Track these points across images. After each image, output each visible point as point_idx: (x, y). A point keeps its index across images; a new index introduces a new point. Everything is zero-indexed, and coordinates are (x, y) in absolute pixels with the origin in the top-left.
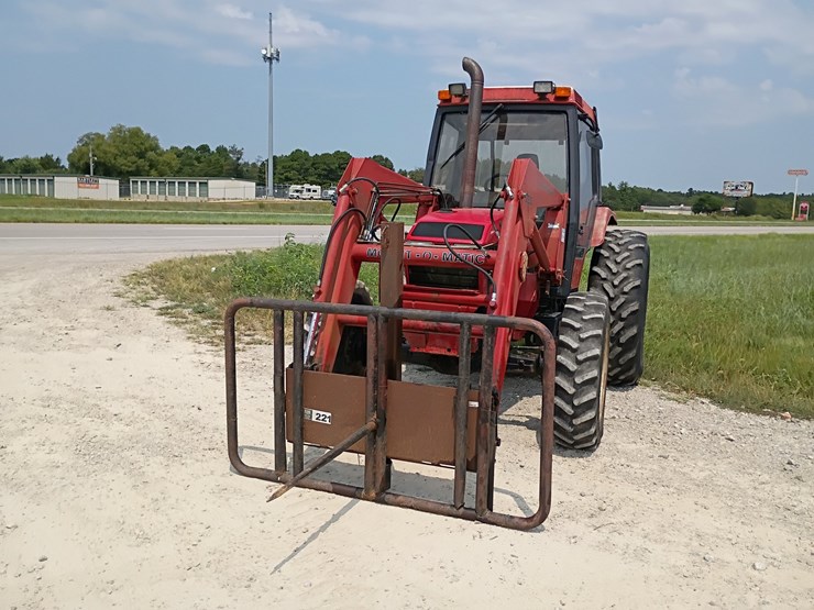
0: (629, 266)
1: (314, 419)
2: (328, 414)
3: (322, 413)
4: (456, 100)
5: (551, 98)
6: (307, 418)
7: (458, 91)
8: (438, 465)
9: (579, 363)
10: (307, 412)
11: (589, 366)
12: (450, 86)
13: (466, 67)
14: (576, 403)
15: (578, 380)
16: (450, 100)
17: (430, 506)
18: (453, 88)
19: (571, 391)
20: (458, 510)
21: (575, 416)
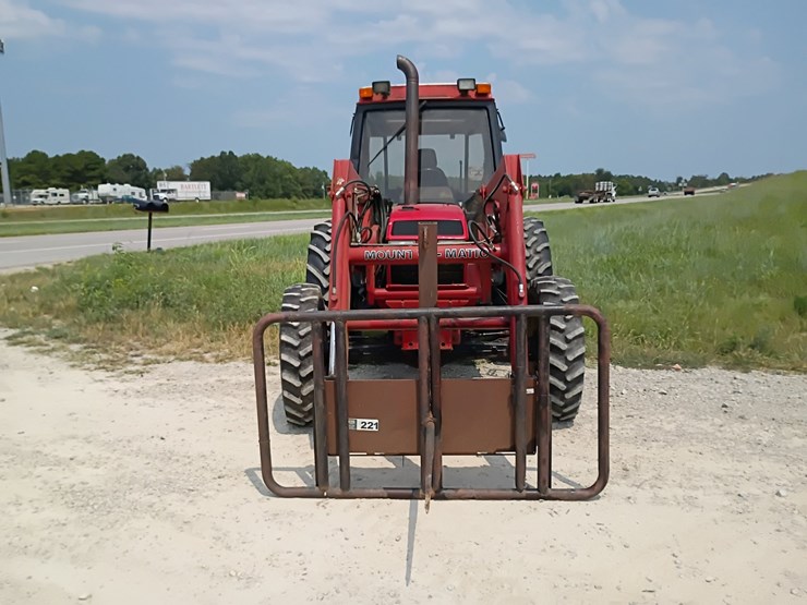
0: (539, 249)
1: (359, 428)
2: (377, 421)
3: (367, 421)
4: (377, 98)
5: (472, 95)
6: (352, 428)
7: (382, 88)
8: (494, 454)
9: (567, 341)
10: (351, 421)
11: (577, 344)
12: (374, 84)
13: (401, 65)
14: (569, 378)
15: (570, 358)
16: (370, 98)
17: (493, 493)
18: (377, 86)
19: (564, 368)
20: (520, 492)
21: (567, 391)
